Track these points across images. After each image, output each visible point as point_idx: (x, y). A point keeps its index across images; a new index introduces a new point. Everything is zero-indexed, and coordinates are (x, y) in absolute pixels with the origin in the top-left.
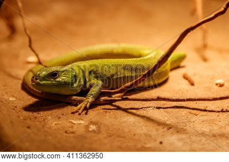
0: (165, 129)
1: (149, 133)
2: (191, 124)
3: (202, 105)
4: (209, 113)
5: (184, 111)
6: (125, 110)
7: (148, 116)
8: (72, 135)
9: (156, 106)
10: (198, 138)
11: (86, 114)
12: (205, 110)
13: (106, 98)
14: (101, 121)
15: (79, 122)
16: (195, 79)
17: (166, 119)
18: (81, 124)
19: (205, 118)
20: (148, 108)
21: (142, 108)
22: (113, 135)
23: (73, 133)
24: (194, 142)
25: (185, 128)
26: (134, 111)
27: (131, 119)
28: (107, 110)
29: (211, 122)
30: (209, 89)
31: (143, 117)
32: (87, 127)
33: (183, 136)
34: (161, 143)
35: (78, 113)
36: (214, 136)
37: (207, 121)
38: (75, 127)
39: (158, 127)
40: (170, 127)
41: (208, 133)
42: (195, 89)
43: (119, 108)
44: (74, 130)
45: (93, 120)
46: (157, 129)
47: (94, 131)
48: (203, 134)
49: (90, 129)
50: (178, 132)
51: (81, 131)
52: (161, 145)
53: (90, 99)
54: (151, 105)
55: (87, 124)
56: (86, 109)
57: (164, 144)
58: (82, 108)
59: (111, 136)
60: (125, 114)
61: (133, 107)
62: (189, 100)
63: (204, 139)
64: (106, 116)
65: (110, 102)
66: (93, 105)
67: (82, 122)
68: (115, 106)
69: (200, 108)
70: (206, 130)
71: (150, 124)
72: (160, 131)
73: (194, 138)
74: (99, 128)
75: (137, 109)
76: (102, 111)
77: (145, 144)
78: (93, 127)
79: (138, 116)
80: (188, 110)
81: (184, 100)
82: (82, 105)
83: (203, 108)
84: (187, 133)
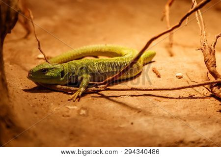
0: (136, 113)
1: (124, 116)
2: (156, 109)
3: (164, 93)
4: (170, 99)
5: (151, 98)
6: (107, 98)
7: (124, 102)
8: (67, 118)
9: (131, 94)
10: (160, 120)
11: (79, 101)
12: (167, 97)
13: (94, 88)
14: (89, 107)
15: (73, 107)
16: (161, 72)
17: (137, 104)
18: (74, 109)
19: (166, 103)
20: (124, 96)
21: (120, 96)
22: (98, 117)
23: (68, 116)
24: (156, 123)
25: (151, 111)
26: (114, 98)
27: (111, 105)
28: (94, 98)
29: (170, 106)
30: (171, 80)
31: (120, 103)
32: (79, 111)
33: (149, 118)
34: (132, 124)
35: (72, 101)
36: (172, 118)
37: (167, 106)
38: (70, 112)
39: (131, 111)
40: (139, 111)
41: (167, 116)
42: (160, 80)
43: (103, 96)
44: (69, 114)
45: (84, 106)
46: (130, 113)
47: (84, 115)
48: (164, 116)
49: (81, 114)
50: (145, 115)
51: (74, 115)
52: (132, 126)
53: (82, 89)
54: (127, 94)
55: (79, 109)
56: (78, 97)
57: (134, 124)
58: (76, 97)
59: (95, 119)
60: (107, 101)
61: (114, 95)
62: (154, 90)
63: (164, 120)
64: (93, 102)
65: (97, 92)
66: (84, 94)
67: (75, 107)
68: (101, 94)
69: (163, 96)
70: (166, 113)
71: (125, 109)
72: (132, 115)
73: (157, 120)
74: (87, 112)
75: (117, 97)
76: (91, 98)
77: (121, 124)
78: (83, 112)
79: (117, 102)
80: (154, 97)
81: (151, 90)
82: (76, 94)
83: (165, 96)
84: (152, 116)
